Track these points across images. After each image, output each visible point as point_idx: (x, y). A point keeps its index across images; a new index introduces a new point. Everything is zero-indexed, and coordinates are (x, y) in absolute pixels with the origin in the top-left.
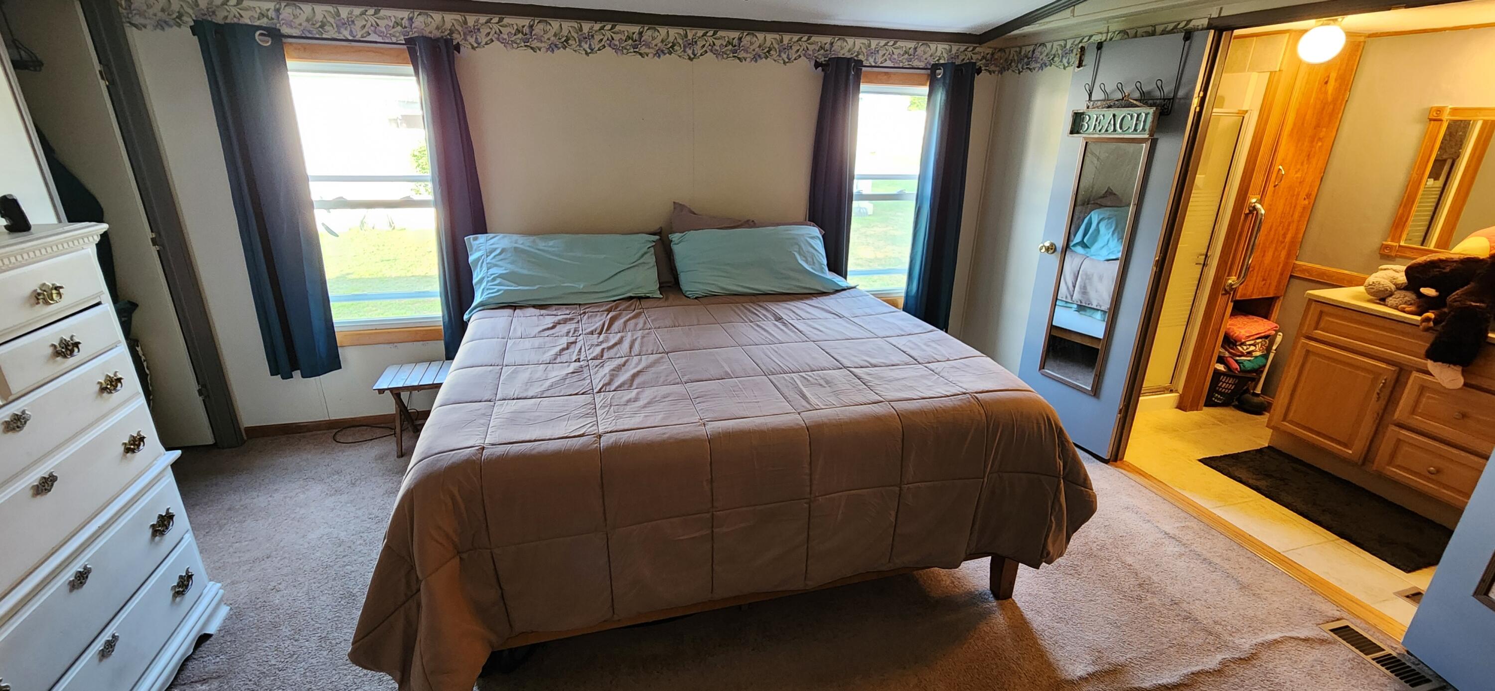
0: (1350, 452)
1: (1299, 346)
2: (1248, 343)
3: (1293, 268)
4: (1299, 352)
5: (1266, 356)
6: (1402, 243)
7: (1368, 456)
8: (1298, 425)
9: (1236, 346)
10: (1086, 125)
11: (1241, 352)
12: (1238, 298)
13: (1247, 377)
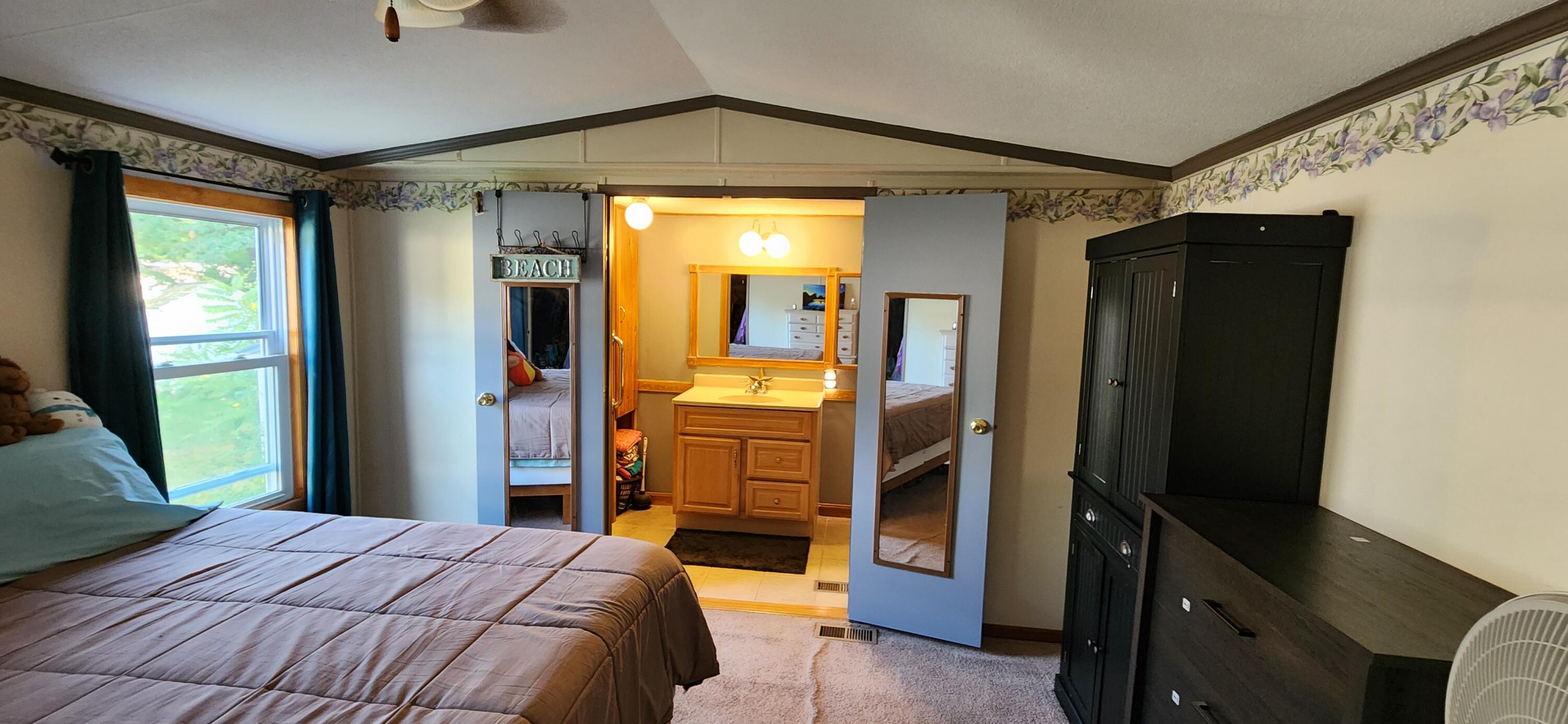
0: (730, 509)
1: (679, 441)
2: (629, 452)
3: (639, 385)
4: (680, 447)
5: (640, 459)
6: (698, 356)
7: (741, 508)
8: (694, 503)
9: (622, 456)
10: (509, 271)
11: (628, 461)
12: (619, 416)
13: (634, 481)
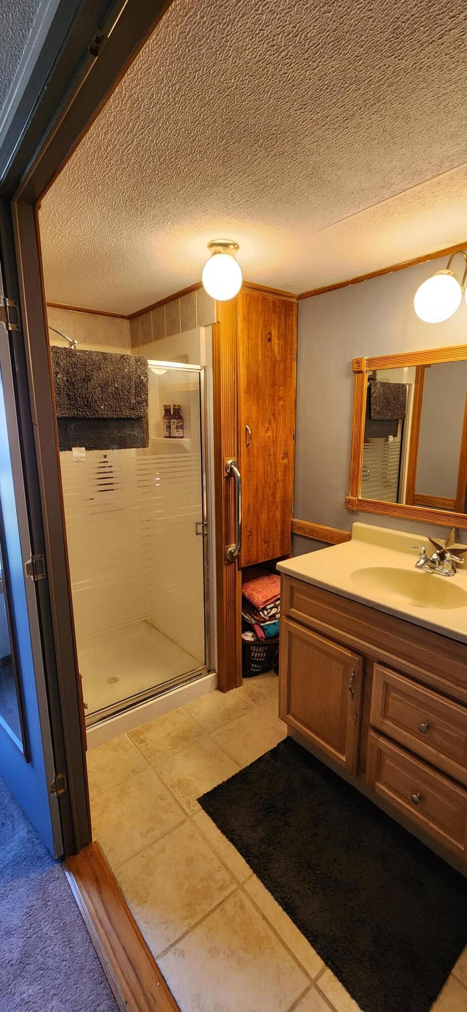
0: (344, 759)
2: (268, 607)
6: (360, 498)
8: (299, 720)
9: (259, 612)
11: (265, 617)
12: (244, 564)
